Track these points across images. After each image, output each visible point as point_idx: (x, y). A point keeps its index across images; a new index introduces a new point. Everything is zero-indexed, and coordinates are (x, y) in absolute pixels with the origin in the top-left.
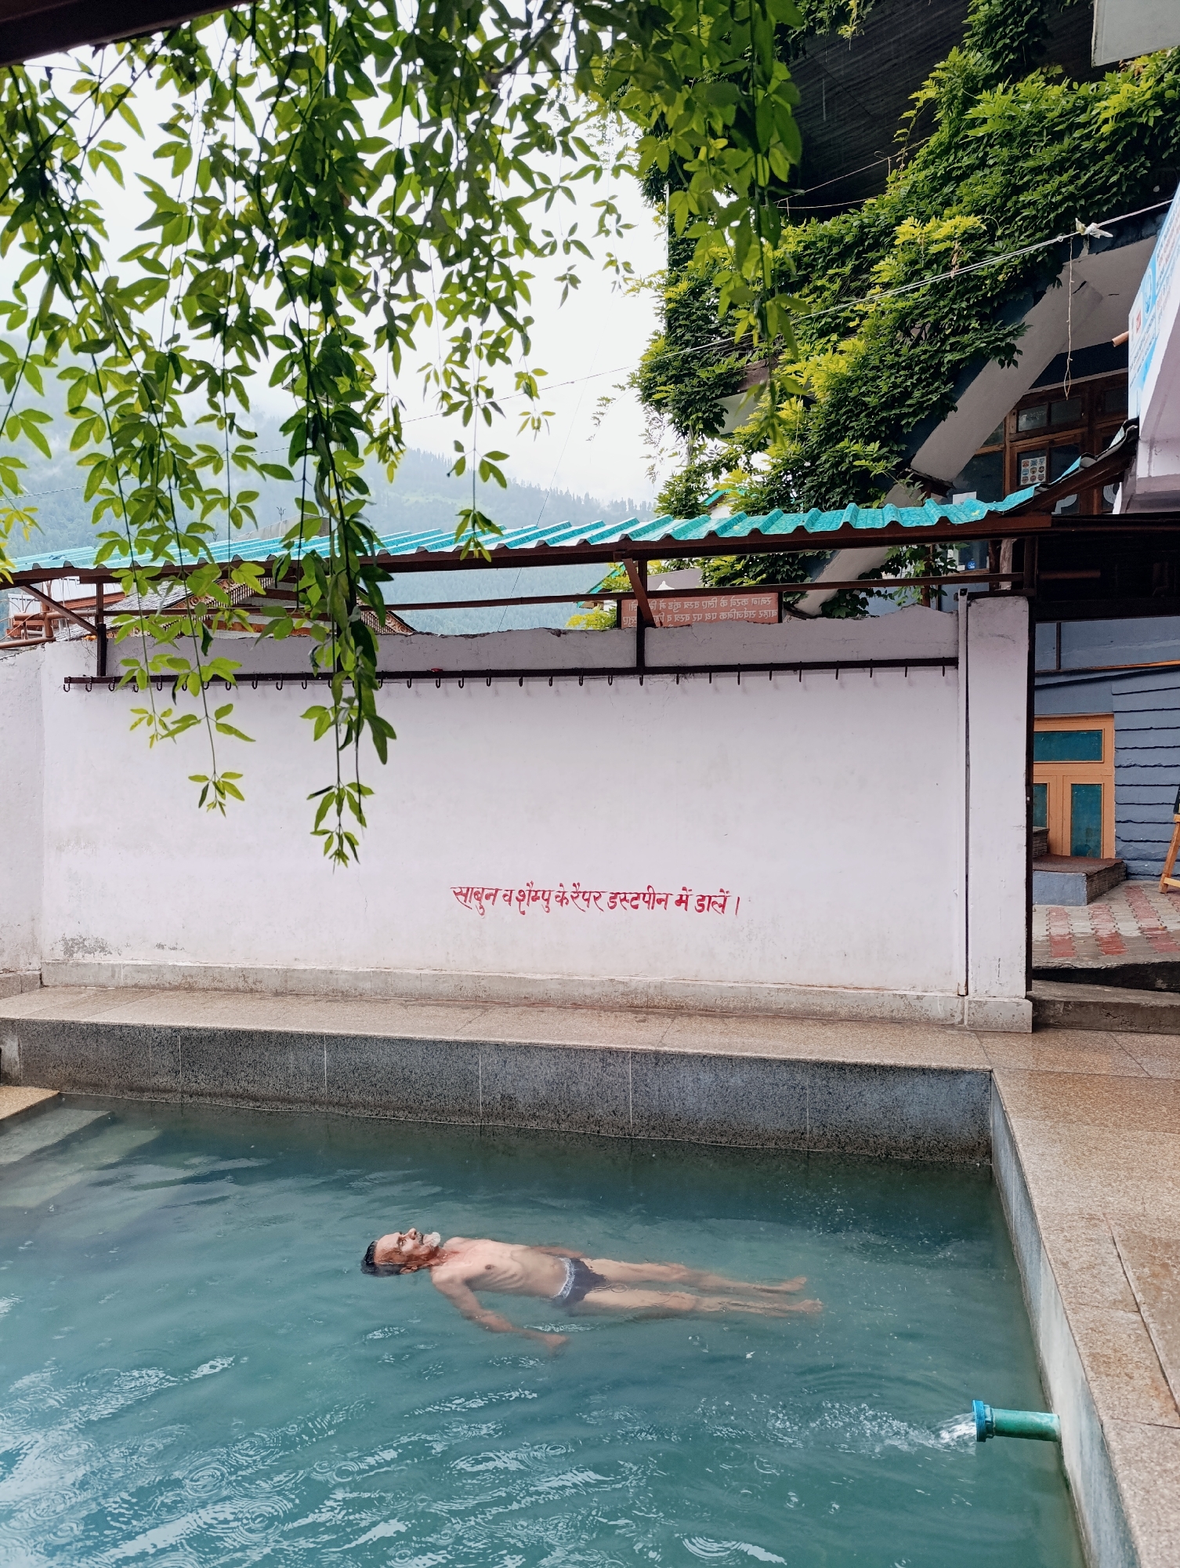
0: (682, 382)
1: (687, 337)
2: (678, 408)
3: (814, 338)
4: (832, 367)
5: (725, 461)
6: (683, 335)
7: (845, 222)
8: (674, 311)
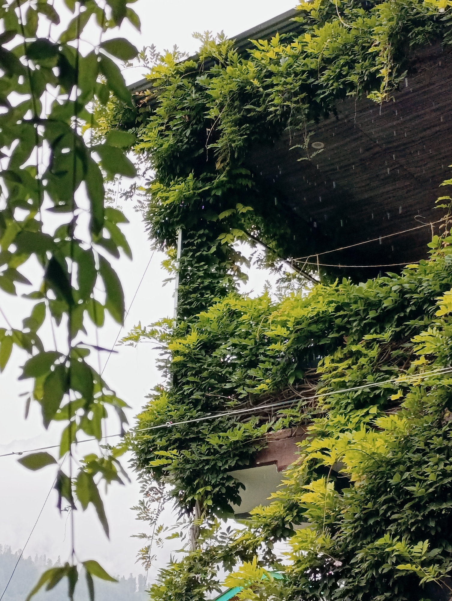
0: (188, 447)
1: (197, 395)
2: (183, 479)
3: (349, 409)
4: (368, 445)
5: (240, 548)
6: (192, 393)
7: (383, 285)
8: (181, 365)
